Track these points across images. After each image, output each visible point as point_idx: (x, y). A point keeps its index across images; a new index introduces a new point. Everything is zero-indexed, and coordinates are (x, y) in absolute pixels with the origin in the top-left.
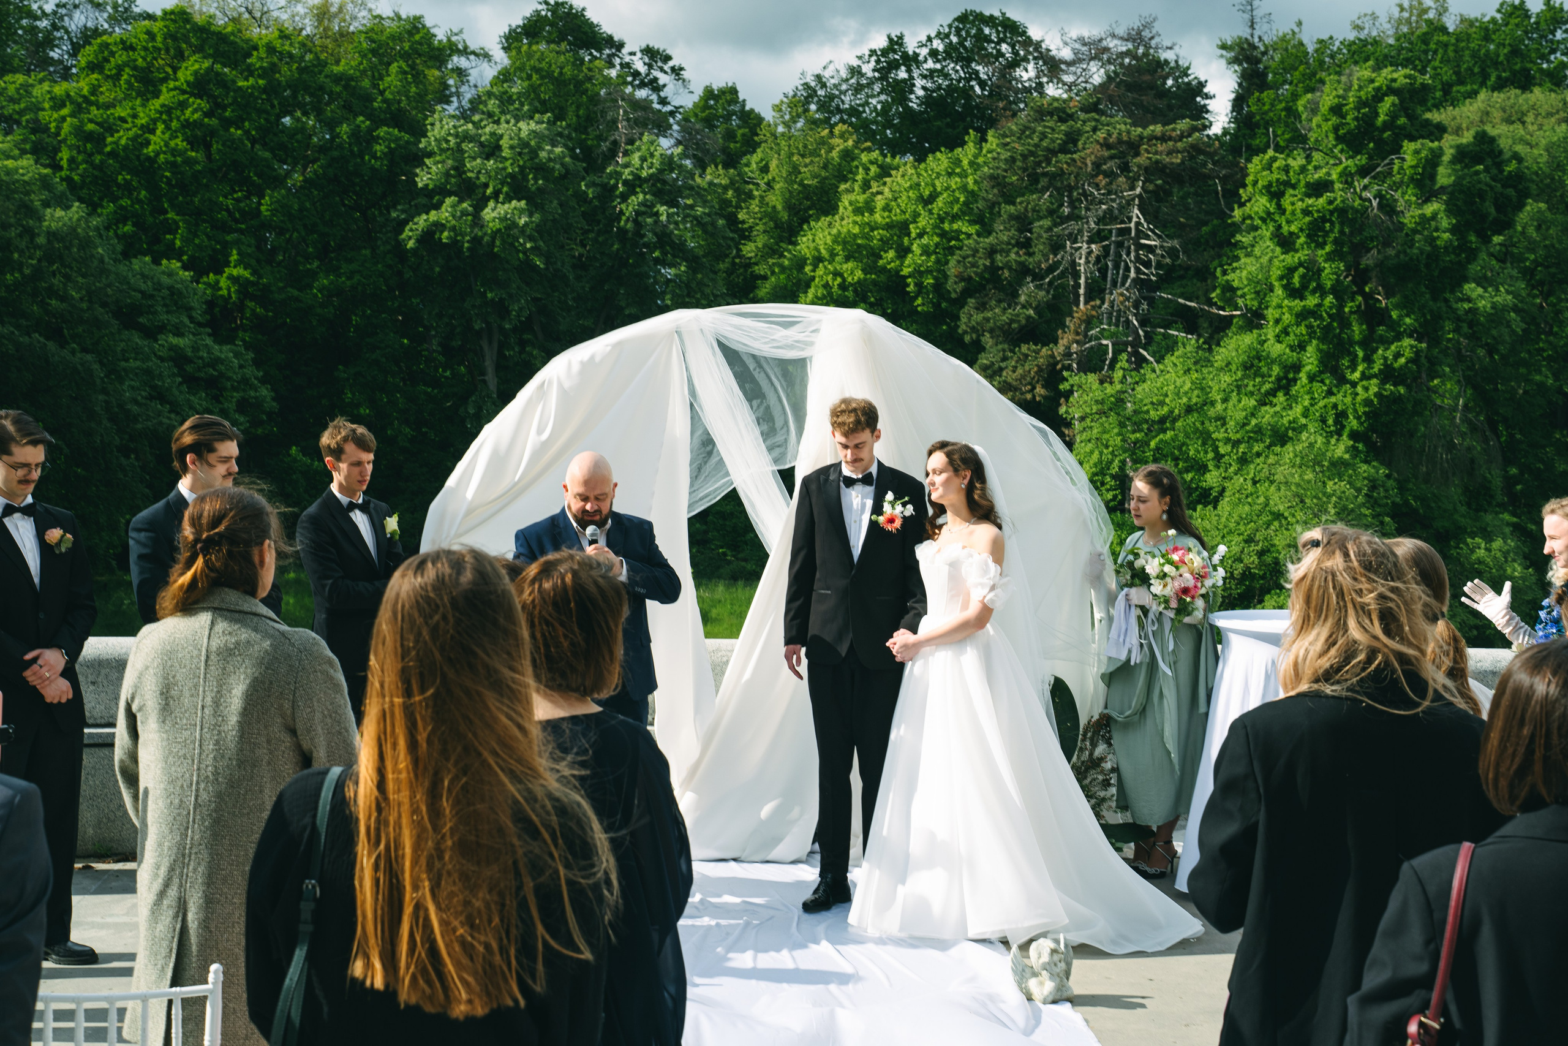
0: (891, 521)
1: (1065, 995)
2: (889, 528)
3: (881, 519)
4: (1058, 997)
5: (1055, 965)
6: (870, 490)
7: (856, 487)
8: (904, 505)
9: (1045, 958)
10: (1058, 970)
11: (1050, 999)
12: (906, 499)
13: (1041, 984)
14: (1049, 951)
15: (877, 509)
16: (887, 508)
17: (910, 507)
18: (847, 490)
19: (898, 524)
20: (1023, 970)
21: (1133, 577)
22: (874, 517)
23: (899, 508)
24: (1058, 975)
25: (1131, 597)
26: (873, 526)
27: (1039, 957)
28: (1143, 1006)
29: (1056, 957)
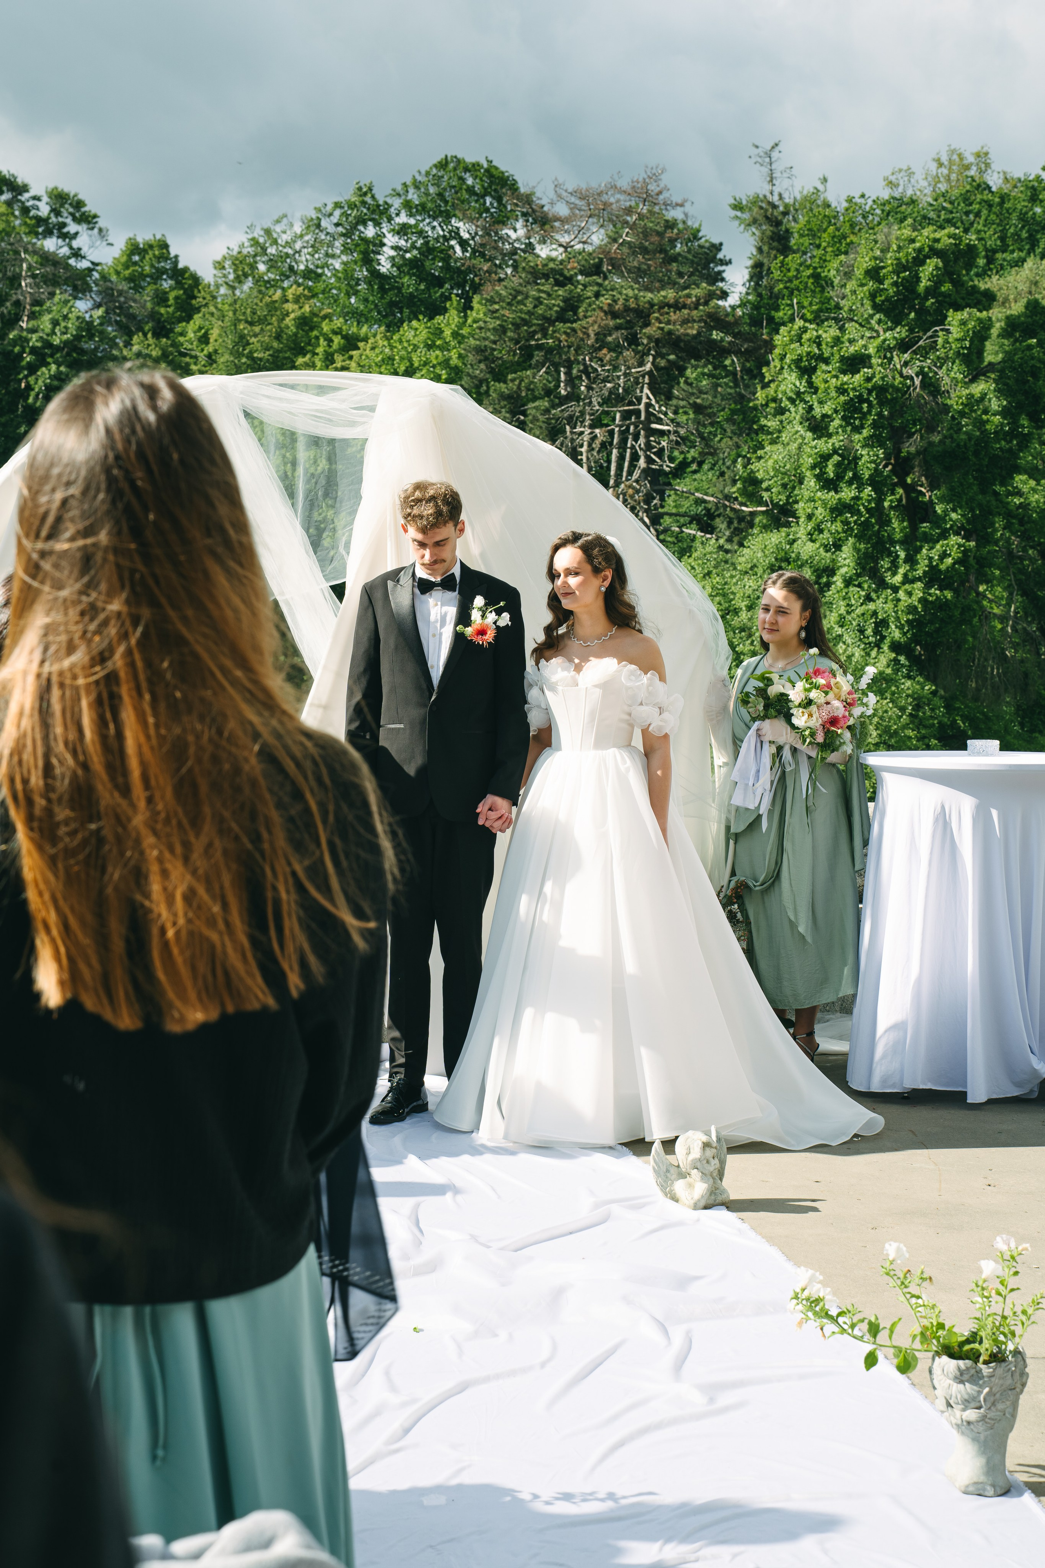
0: (482, 632)
1: (720, 1199)
2: (479, 640)
3: (469, 631)
4: (711, 1202)
5: (708, 1162)
6: (454, 596)
7: (434, 593)
8: (499, 612)
9: (696, 1153)
10: (712, 1169)
11: (703, 1203)
12: (502, 604)
13: (691, 1186)
14: (700, 1145)
15: (464, 618)
16: (476, 615)
17: (506, 616)
18: (424, 597)
19: (490, 636)
20: (668, 1171)
21: (766, 707)
22: (460, 628)
23: (491, 617)
24: (711, 1175)
25: (763, 732)
26: (459, 638)
27: (688, 1153)
28: (815, 1210)
29: (709, 1153)
